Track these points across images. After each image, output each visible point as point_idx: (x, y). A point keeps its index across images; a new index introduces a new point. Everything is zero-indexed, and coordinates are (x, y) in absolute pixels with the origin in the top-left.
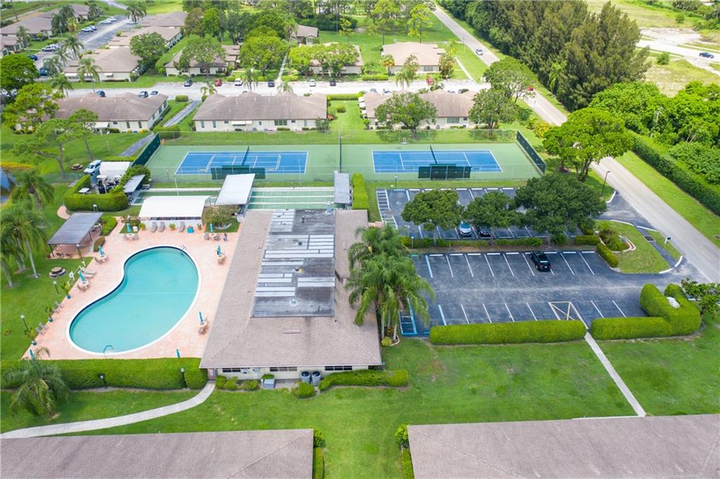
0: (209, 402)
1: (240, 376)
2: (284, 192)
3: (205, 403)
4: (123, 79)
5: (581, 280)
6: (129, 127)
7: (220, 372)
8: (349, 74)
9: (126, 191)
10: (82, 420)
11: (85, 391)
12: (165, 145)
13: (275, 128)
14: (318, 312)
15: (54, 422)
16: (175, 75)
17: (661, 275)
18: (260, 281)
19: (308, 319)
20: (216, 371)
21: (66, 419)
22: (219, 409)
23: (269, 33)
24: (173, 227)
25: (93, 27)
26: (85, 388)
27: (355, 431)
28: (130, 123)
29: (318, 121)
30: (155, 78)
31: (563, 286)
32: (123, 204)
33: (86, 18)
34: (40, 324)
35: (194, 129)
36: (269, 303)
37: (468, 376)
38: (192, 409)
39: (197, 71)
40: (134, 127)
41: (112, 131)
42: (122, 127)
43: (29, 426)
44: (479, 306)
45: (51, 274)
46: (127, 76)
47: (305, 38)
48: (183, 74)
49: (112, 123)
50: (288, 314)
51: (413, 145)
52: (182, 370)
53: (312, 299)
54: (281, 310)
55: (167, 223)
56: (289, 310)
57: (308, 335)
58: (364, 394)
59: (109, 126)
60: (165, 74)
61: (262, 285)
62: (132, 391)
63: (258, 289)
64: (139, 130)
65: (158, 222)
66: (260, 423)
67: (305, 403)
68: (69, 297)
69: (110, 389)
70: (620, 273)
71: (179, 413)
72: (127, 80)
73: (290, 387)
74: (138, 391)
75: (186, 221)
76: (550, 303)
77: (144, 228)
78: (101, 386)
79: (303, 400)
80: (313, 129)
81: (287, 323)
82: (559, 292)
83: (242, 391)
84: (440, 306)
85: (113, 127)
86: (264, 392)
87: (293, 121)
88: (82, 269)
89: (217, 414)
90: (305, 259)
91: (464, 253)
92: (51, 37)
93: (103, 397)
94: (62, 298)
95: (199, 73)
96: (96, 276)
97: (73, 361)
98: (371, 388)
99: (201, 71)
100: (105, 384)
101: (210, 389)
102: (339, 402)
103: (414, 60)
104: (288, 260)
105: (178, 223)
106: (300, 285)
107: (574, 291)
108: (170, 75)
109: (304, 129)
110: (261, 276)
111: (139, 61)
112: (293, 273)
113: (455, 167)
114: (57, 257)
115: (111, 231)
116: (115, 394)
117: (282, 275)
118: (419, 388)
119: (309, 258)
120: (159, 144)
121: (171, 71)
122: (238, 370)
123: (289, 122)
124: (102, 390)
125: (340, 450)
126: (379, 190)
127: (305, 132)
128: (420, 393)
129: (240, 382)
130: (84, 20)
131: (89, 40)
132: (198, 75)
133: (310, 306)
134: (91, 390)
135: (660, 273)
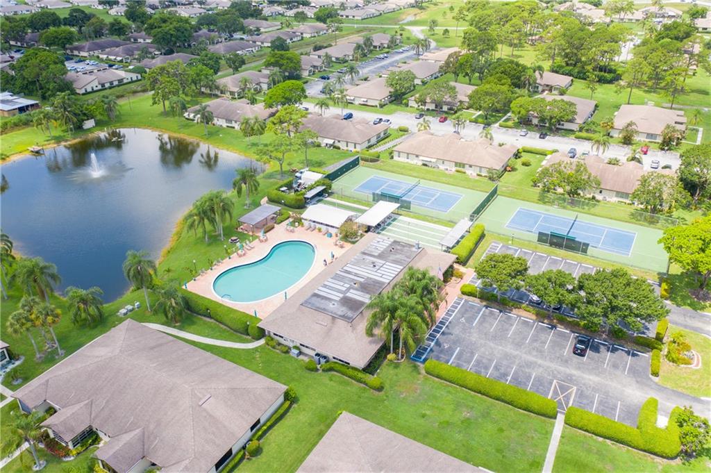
0: (256, 349)
1: (281, 340)
2: (417, 225)
3: (253, 349)
4: (374, 105)
5: (607, 374)
6: (347, 146)
7: (272, 334)
8: (566, 130)
9: (306, 196)
10: (187, 332)
11: (200, 316)
12: (362, 166)
13: (454, 169)
14: (343, 316)
15: (174, 327)
16: (414, 107)
17: (700, 399)
18: (326, 283)
19: (334, 318)
20: (269, 332)
21: (181, 328)
22: (258, 356)
23: (503, 81)
24: (320, 230)
25: (386, 55)
26: (200, 315)
27: (322, 403)
28: (349, 144)
29: (490, 171)
30: (399, 107)
31: (583, 372)
32: (301, 205)
33: (386, 46)
34: (203, 269)
35: (392, 158)
36: (319, 299)
37: (430, 404)
38: (243, 350)
39: (432, 107)
40: (351, 147)
41: (335, 147)
42: (342, 146)
43: (163, 324)
44: (491, 361)
45: (230, 240)
46: (377, 103)
47: (552, 87)
48: (421, 107)
49: (336, 141)
50: (324, 311)
51: (565, 211)
52: (248, 323)
53: (347, 306)
54: (322, 306)
55: (318, 226)
56: (326, 308)
57: (330, 330)
58: (348, 384)
59: (334, 142)
60: (407, 105)
61: (325, 286)
62: (222, 326)
63: (320, 288)
64: (354, 150)
65: (312, 224)
66: (273, 374)
67: (308, 374)
68: (230, 258)
69: (212, 320)
70: (656, 384)
71: (235, 349)
72: (376, 106)
73: (306, 359)
74: (225, 327)
75: (330, 228)
76: (555, 381)
77: (303, 225)
78: (208, 317)
79: (307, 371)
80: (485, 176)
81: (321, 316)
82: (575, 376)
83: (278, 351)
84: (458, 348)
85: (337, 144)
86: (290, 356)
87: (471, 166)
88: (248, 242)
89: (254, 358)
90: (368, 278)
91: (518, 316)
92: (351, 60)
93: (205, 323)
94: (226, 257)
95: (434, 108)
96: (253, 250)
97: (199, 296)
98: (355, 382)
99: (436, 106)
100: (210, 317)
101: (262, 341)
102: (328, 382)
103: (634, 127)
104: (356, 275)
105: (324, 228)
106: (349, 295)
107: (590, 380)
108: (411, 107)
109: (478, 175)
110: (330, 280)
111: (390, 92)
112: (351, 285)
113: (574, 240)
114: (241, 230)
115: (282, 222)
116: (212, 324)
117: (342, 284)
118: (387, 396)
119: (371, 278)
120: (358, 164)
121: (412, 103)
122: (282, 337)
123: (467, 166)
124: (208, 320)
125: (304, 410)
126: (495, 243)
127: (478, 178)
128: (385, 400)
129: (279, 344)
130: (384, 47)
131: (376, 66)
132: (433, 110)
133: (342, 310)
134: (203, 317)
135: (702, 398)
